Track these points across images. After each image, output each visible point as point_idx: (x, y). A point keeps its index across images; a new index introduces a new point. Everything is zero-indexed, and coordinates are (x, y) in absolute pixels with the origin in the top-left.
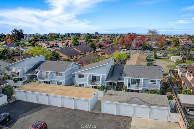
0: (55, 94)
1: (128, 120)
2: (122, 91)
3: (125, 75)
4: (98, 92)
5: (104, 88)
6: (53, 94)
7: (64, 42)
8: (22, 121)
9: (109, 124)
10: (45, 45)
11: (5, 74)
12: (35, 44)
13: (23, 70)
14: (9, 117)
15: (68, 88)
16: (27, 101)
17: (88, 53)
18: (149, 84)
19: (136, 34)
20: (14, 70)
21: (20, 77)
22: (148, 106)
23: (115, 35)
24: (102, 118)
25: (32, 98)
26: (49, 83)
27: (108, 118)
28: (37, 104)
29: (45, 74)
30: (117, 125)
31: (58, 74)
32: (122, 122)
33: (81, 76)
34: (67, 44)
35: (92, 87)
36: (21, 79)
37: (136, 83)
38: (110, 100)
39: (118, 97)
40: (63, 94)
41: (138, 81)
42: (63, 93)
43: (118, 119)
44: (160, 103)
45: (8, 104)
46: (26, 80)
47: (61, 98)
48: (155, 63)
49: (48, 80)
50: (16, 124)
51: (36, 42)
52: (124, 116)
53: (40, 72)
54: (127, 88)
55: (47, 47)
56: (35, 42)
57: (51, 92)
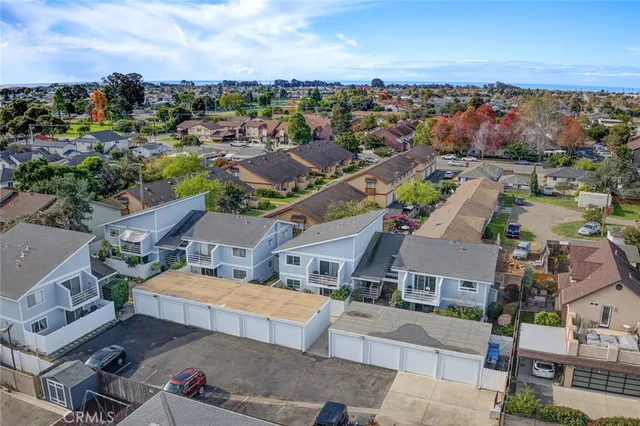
0: (227, 305)
1: (386, 377)
2: (388, 305)
3: (401, 265)
4: (329, 304)
5: (346, 296)
6: (222, 306)
7: (265, 126)
8: (152, 365)
9: (341, 383)
10: (207, 134)
11: (106, 243)
12: (179, 129)
13: (151, 236)
14: (123, 355)
15: (257, 289)
16: (162, 318)
17: (334, 168)
18: (459, 290)
19: (511, 87)
20: (127, 235)
21: (142, 251)
22: (433, 349)
23: (436, 91)
24: (328, 369)
25: (172, 312)
26: (213, 273)
27: (343, 369)
28: (185, 326)
29: (205, 251)
30: (359, 385)
31: (238, 252)
32: (372, 381)
33: (294, 260)
34: (275, 132)
35: (319, 291)
36: (145, 260)
37: (427, 285)
38: (350, 329)
39: (371, 320)
40: (244, 306)
41: (432, 282)
42: (246, 305)
43: (364, 374)
44: (465, 344)
45: (117, 324)
46: (157, 261)
47: (241, 316)
48: (526, 211)
49: (212, 266)
50: (138, 371)
51: (181, 121)
52: (380, 368)
53: (192, 243)
54: (403, 298)
55: (216, 141)
56: (178, 122)
57: (217, 300)
